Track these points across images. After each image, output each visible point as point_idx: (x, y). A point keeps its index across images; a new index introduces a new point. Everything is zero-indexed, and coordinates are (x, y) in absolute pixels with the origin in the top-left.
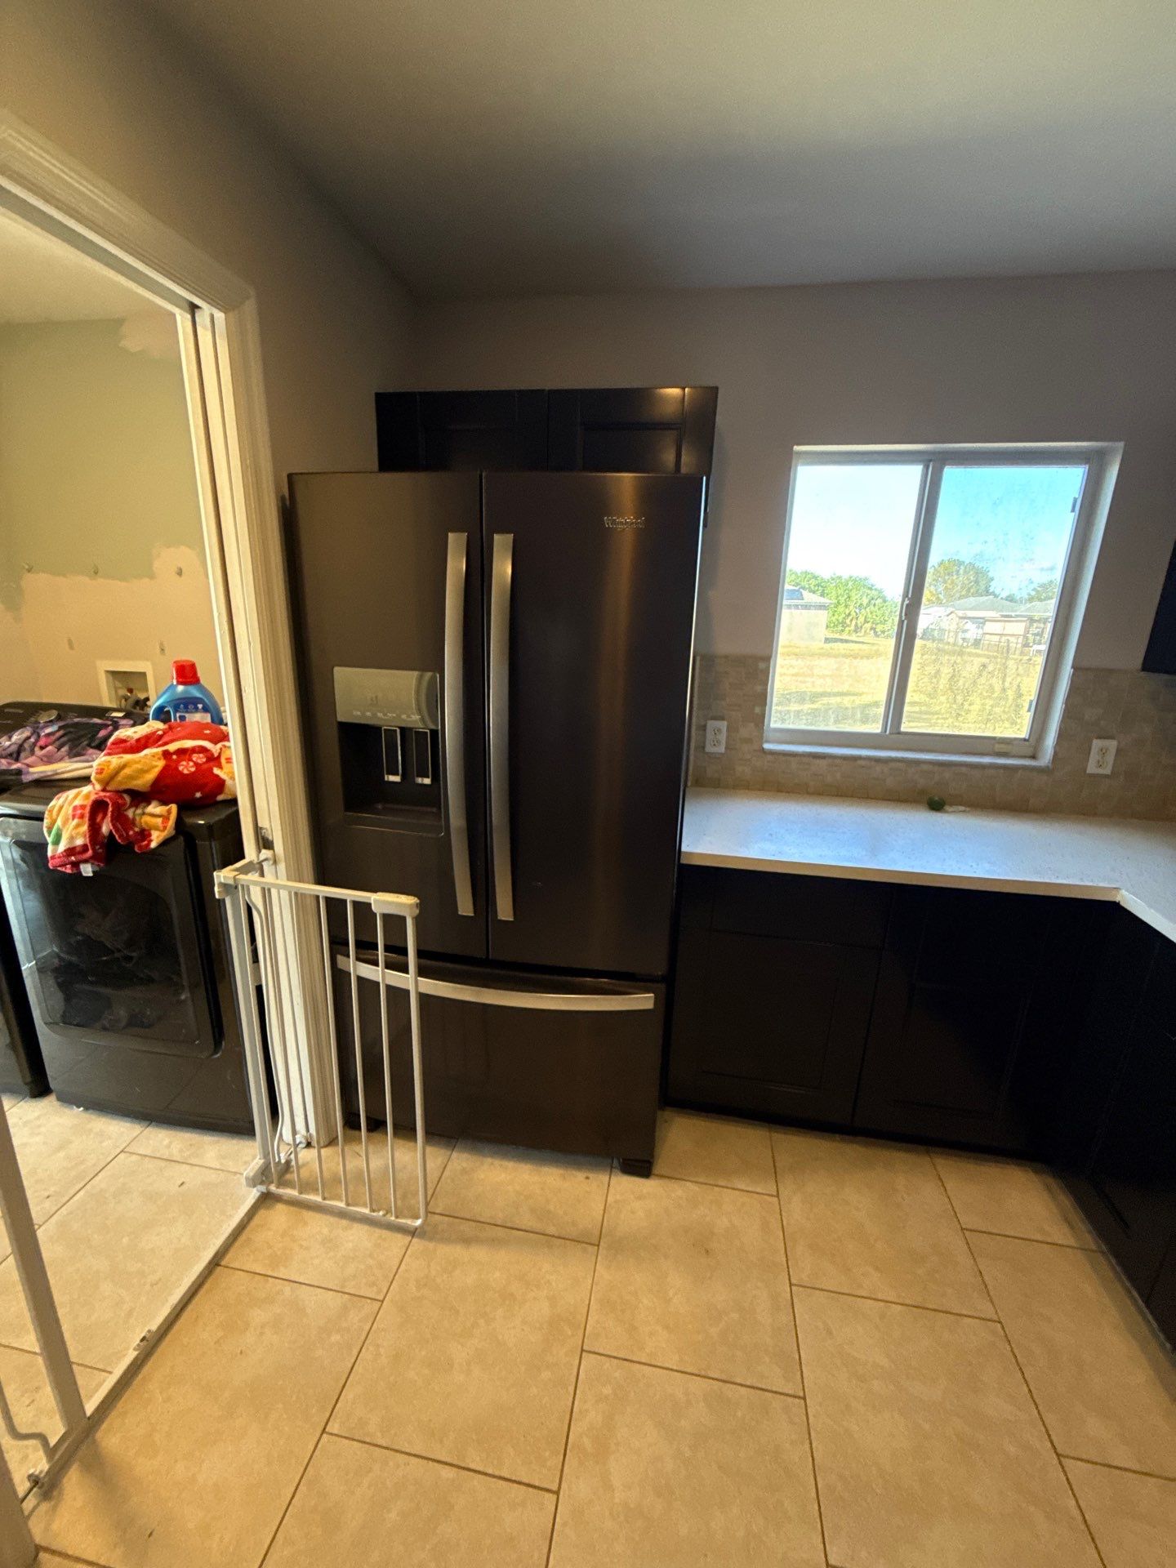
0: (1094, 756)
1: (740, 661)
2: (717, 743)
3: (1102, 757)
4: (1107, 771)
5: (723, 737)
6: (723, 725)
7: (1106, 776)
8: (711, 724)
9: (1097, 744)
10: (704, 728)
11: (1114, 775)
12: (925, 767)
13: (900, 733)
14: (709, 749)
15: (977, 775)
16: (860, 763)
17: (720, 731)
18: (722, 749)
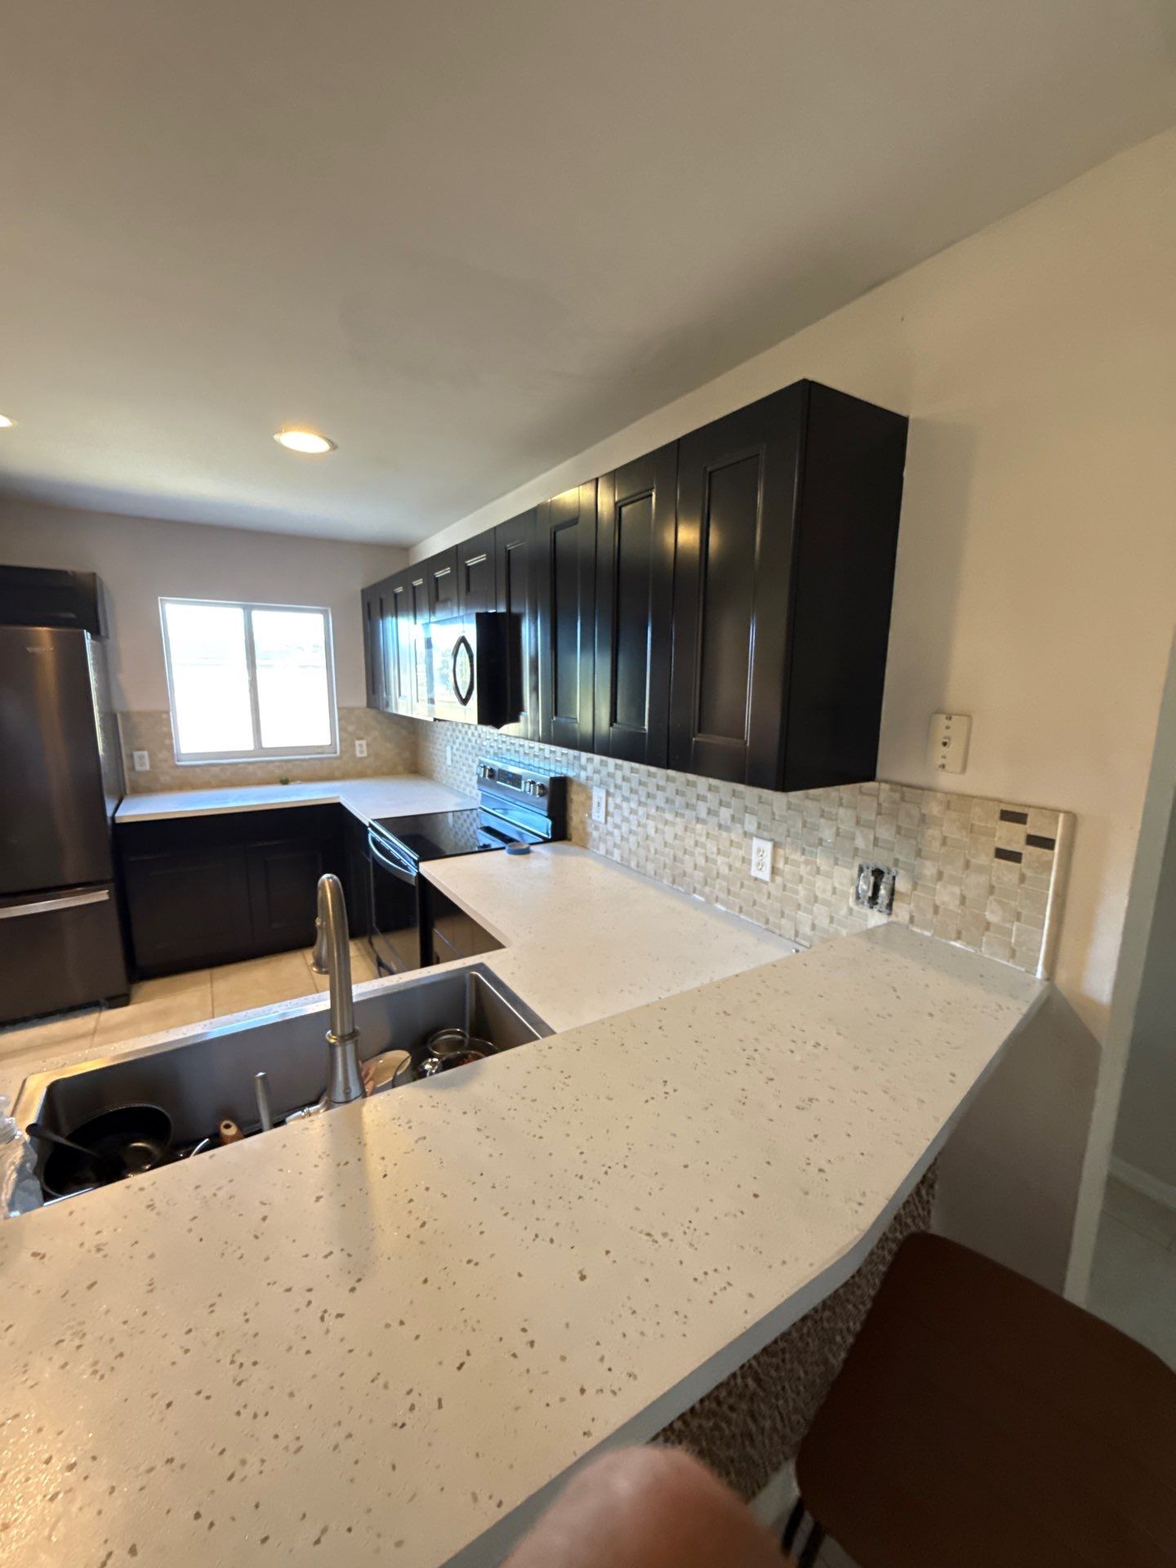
0: (358, 749)
1: (147, 715)
2: (143, 764)
3: (361, 749)
5: (147, 761)
6: (146, 753)
7: (366, 757)
8: (137, 754)
9: (357, 743)
10: (131, 757)
11: (369, 755)
12: (277, 764)
13: (264, 748)
14: (138, 768)
15: (305, 764)
16: (240, 766)
17: (141, 757)
18: (147, 767)
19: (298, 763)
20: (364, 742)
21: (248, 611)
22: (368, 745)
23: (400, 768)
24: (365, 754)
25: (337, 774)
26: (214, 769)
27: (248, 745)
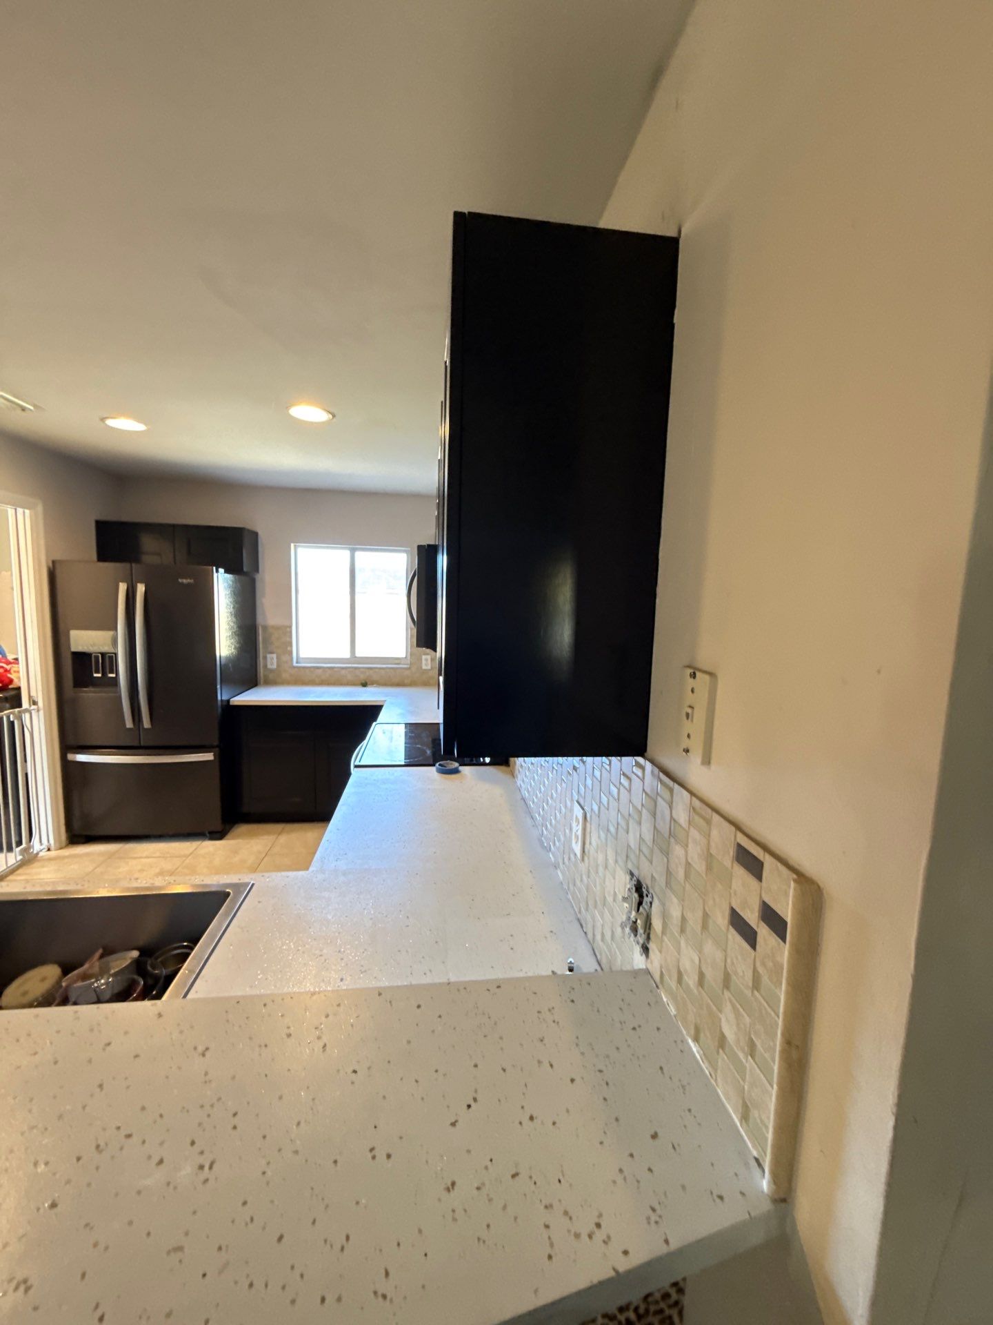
0: (424, 662)
1: (278, 628)
2: (272, 664)
3: (427, 662)
4: (429, 667)
5: (275, 661)
6: (274, 656)
7: (430, 670)
8: (269, 656)
9: (424, 657)
10: (265, 658)
11: (432, 669)
12: (363, 670)
13: (356, 657)
14: (269, 666)
15: (383, 672)
16: (336, 670)
17: (272, 659)
18: (275, 666)
19: (378, 670)
20: (428, 657)
21: (353, 551)
22: (432, 660)
25: (406, 681)
26: (317, 670)
27: (346, 654)
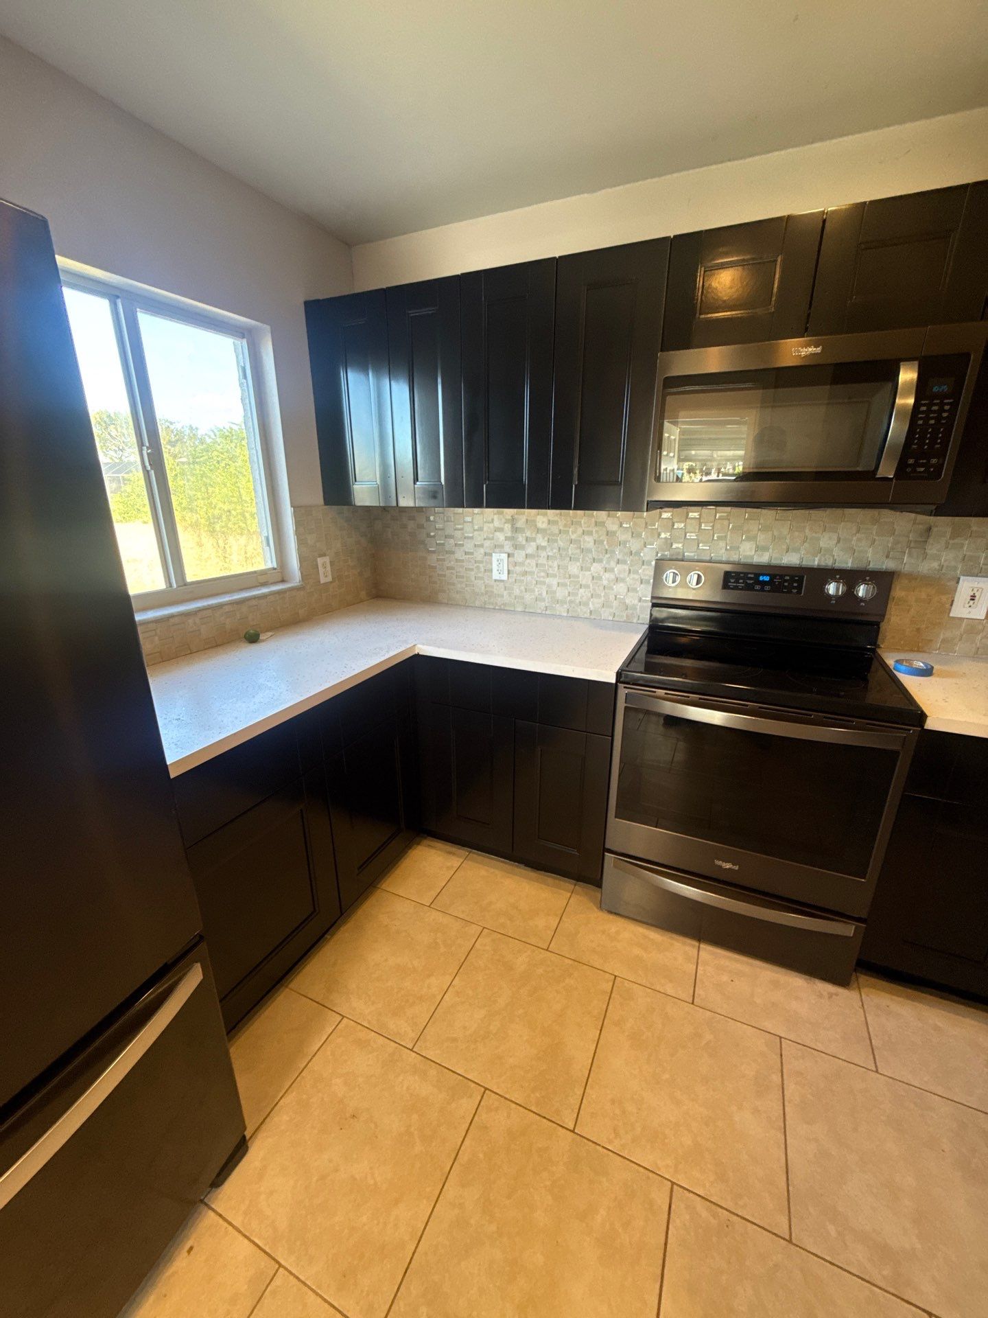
0: (321, 570)
3: (325, 570)
9: (320, 561)
11: (334, 580)
13: (186, 584)
19: (254, 602)
20: (327, 559)
22: (332, 563)
23: (363, 594)
24: (330, 579)
25: (302, 612)
27: (157, 579)
